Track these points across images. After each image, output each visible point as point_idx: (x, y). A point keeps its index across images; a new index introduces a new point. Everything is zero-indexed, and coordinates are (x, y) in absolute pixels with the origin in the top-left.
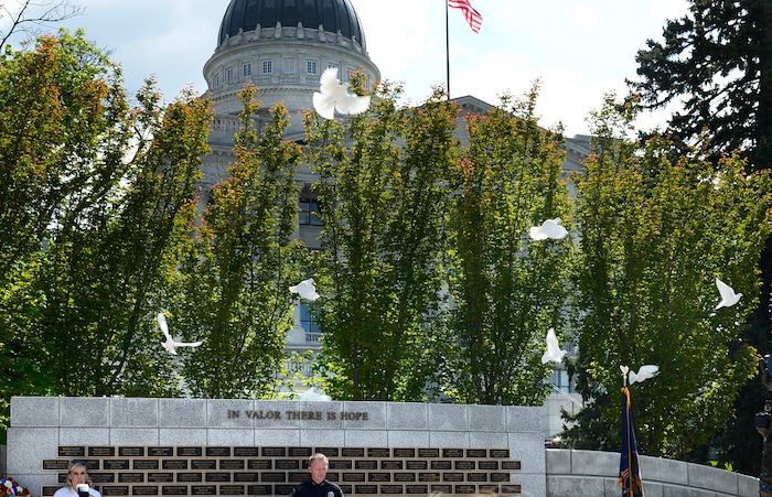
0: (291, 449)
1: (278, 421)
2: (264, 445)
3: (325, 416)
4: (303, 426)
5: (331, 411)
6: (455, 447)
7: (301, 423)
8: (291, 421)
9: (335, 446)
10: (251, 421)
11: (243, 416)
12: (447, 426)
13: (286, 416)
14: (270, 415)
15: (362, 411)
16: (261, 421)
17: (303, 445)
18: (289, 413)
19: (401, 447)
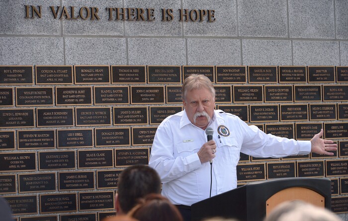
0: (116, 69)
1: (95, 24)
2: (78, 64)
3: (157, 15)
4: (129, 32)
5: (165, 7)
6: (322, 64)
7: (127, 26)
8: (113, 23)
9: (174, 64)
10: (57, 22)
11: (46, 14)
12: (311, 31)
13: (106, 14)
14: (83, 13)
15: (206, 8)
16: (71, 22)
17: (132, 64)
18: (109, 10)
19: (258, 65)
